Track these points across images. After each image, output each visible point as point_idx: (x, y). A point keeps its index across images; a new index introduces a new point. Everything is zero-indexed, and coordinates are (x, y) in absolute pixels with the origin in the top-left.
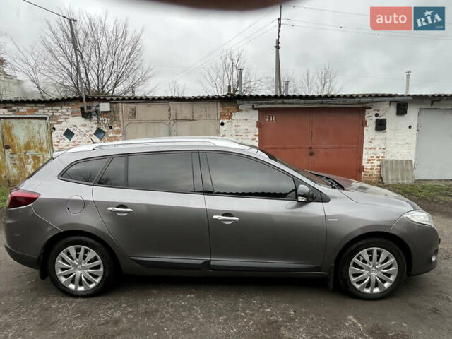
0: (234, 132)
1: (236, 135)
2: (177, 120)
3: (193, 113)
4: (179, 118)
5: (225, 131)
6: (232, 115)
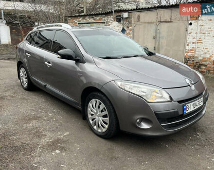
0: (199, 30)
1: (200, 33)
2: (160, 22)
3: (171, 16)
4: (162, 20)
5: (192, 29)
6: (199, 16)
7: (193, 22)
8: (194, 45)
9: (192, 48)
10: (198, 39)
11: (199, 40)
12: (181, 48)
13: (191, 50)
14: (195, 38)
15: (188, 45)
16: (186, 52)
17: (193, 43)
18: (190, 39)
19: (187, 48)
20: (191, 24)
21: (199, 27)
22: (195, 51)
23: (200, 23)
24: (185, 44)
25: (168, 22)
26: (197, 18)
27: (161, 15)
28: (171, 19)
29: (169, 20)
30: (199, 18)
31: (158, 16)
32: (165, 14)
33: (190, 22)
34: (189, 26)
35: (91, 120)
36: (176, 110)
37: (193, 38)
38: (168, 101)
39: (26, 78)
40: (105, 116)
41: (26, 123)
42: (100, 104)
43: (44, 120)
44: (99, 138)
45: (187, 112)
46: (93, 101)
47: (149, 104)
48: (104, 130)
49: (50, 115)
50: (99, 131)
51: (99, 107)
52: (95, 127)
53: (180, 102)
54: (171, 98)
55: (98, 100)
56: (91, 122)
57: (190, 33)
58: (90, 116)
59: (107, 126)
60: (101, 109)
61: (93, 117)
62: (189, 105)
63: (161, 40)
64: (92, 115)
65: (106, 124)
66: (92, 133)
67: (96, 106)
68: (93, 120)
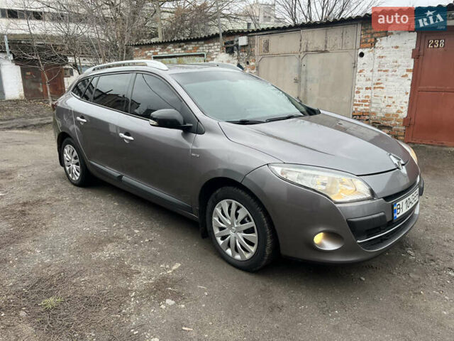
0: (376, 66)
1: (379, 71)
2: (307, 52)
4: (310, 50)
5: (364, 64)
6: (376, 41)
7: (365, 51)
8: (368, 93)
9: (366, 97)
10: (375, 81)
11: (377, 84)
12: (346, 99)
13: (363, 101)
14: (369, 80)
15: (358, 92)
16: (355, 105)
17: (367, 89)
18: (361, 82)
19: (357, 97)
20: (362, 55)
21: (377, 60)
22: (371, 102)
23: (379, 52)
24: (353, 90)
25: (322, 52)
26: (373, 45)
27: (307, 40)
28: (326, 46)
29: (322, 48)
30: (377, 45)
31: (303, 42)
32: (315, 38)
33: (360, 51)
34: (359, 58)
35: (219, 239)
36: (382, 214)
37: (367, 80)
38: (368, 199)
39: (77, 164)
40: (250, 231)
41: (96, 250)
42: (238, 208)
43: (128, 242)
44: (237, 271)
45: (398, 216)
46: (224, 204)
47: (337, 205)
48: (248, 256)
49: (137, 231)
50: (238, 257)
51: (237, 215)
52: (229, 251)
53: (387, 198)
54: (372, 192)
55: (234, 202)
56: (221, 242)
57: (361, 71)
58: (217, 231)
59: (253, 249)
60: (241, 217)
61: (224, 233)
62: (400, 203)
63: (309, 85)
64: (221, 229)
65: (252, 244)
66: (221, 261)
67: (229, 212)
68: (223, 238)
